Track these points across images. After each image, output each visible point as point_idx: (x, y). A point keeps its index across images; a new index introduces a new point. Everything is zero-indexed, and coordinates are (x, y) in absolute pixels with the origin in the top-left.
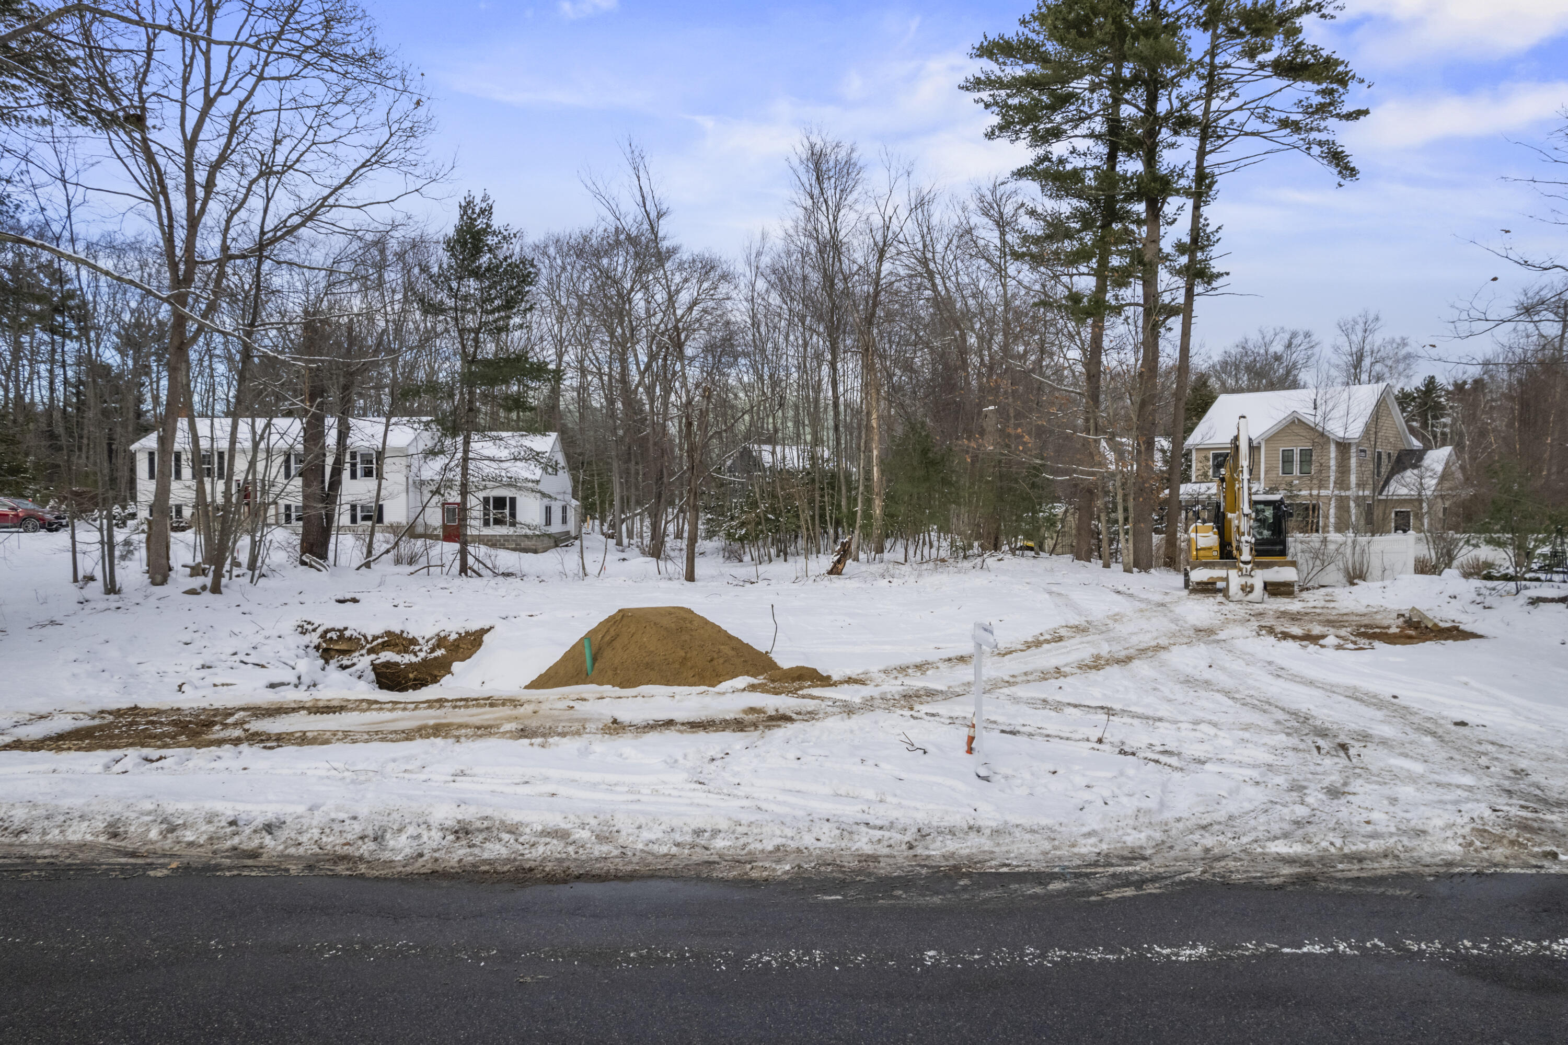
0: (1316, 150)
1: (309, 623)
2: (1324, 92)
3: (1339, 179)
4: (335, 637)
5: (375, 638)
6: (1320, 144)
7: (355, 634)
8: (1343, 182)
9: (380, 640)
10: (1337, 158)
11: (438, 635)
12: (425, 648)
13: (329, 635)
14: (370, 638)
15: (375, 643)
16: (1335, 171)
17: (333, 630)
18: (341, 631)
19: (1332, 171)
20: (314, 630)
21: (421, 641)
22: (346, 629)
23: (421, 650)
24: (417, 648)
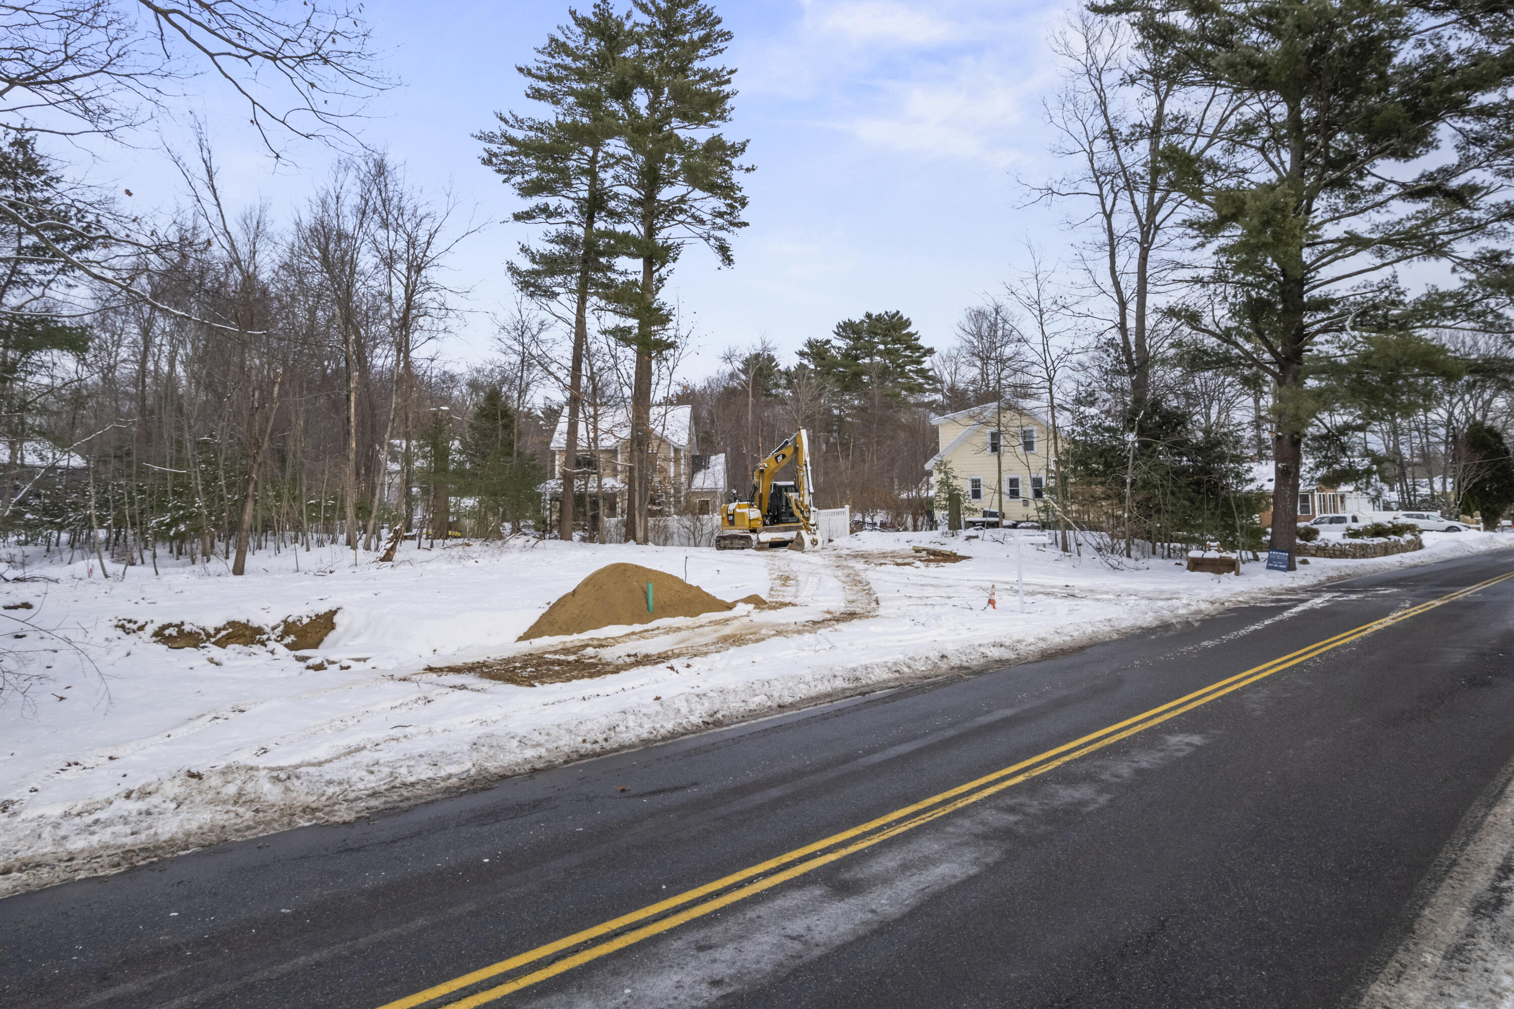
0: (712, 241)
1: (130, 621)
2: (728, 205)
3: (721, 264)
4: (175, 634)
5: (218, 630)
6: (716, 239)
7: (195, 629)
8: (723, 267)
9: (224, 633)
10: (723, 250)
11: (285, 621)
12: (273, 637)
13: (167, 632)
14: (212, 632)
15: (219, 636)
16: (721, 258)
17: (170, 625)
18: (180, 626)
19: (717, 258)
20: (141, 628)
21: (268, 630)
22: (182, 623)
23: (269, 639)
24: (265, 637)
